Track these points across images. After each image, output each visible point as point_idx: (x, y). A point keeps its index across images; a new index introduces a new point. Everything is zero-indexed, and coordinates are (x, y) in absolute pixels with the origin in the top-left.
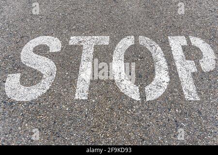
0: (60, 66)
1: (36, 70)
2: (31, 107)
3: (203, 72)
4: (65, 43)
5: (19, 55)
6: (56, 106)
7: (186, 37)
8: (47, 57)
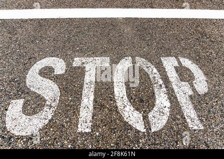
0: (64, 90)
1: (39, 95)
2: (31, 144)
3: (199, 95)
4: (69, 65)
5: (25, 78)
6: (57, 142)
7: (176, 58)
8: (52, 80)
